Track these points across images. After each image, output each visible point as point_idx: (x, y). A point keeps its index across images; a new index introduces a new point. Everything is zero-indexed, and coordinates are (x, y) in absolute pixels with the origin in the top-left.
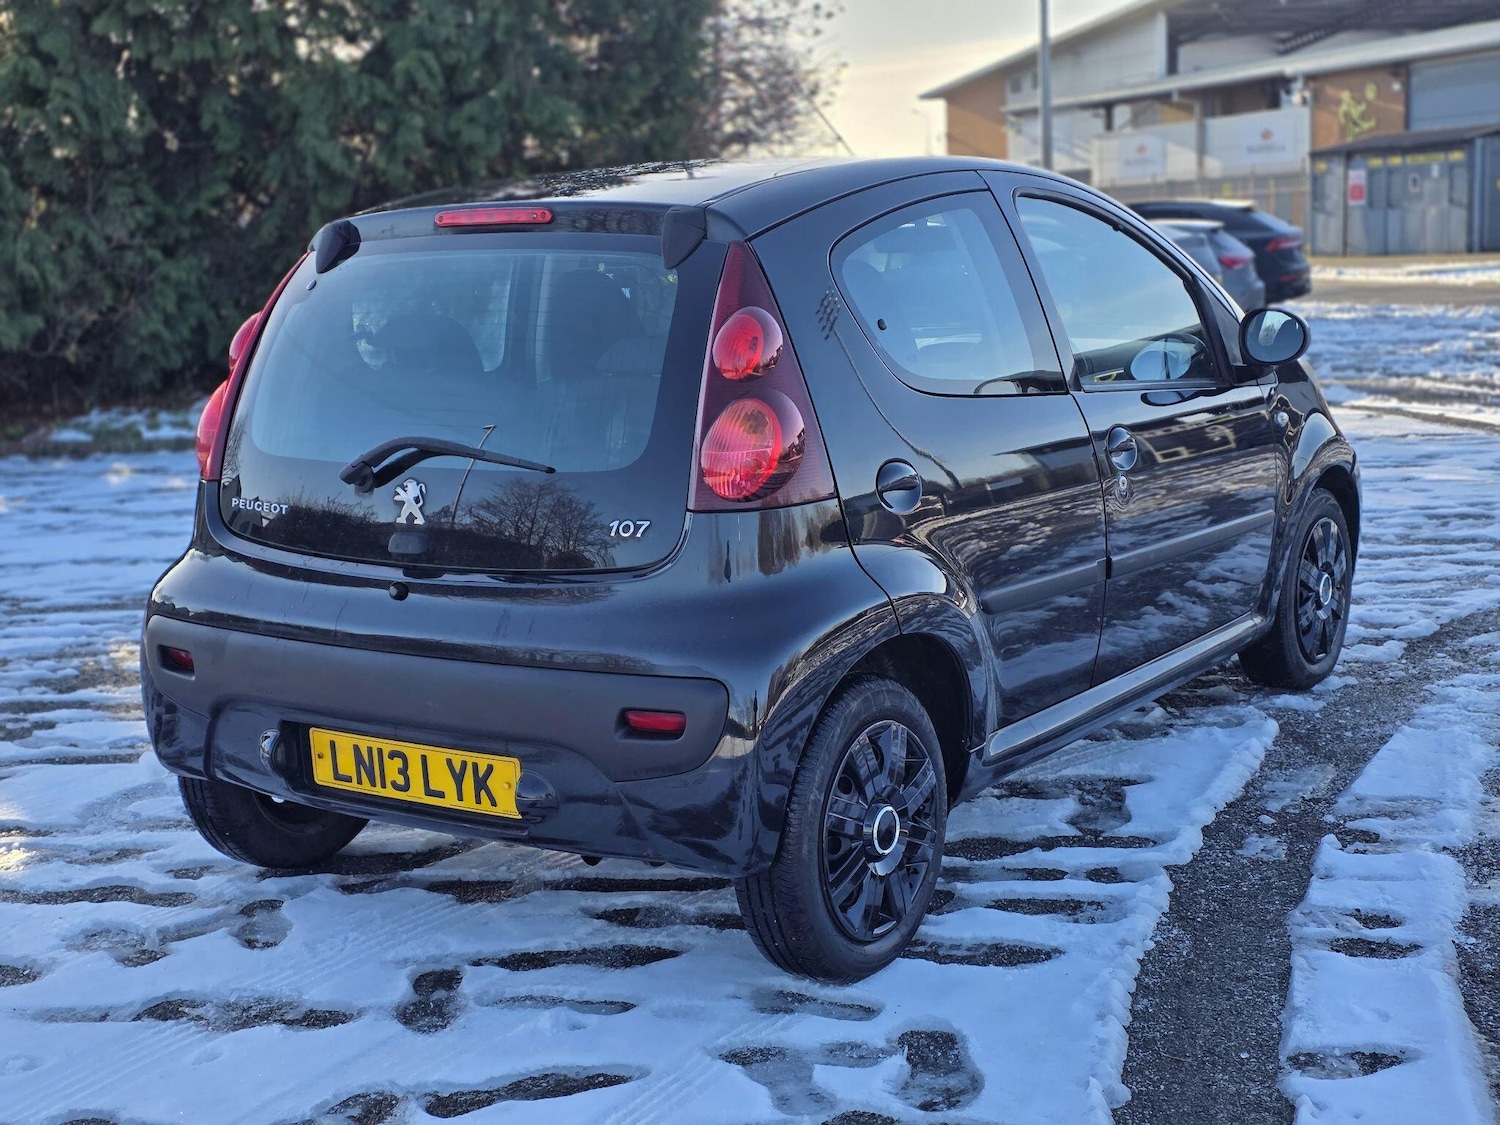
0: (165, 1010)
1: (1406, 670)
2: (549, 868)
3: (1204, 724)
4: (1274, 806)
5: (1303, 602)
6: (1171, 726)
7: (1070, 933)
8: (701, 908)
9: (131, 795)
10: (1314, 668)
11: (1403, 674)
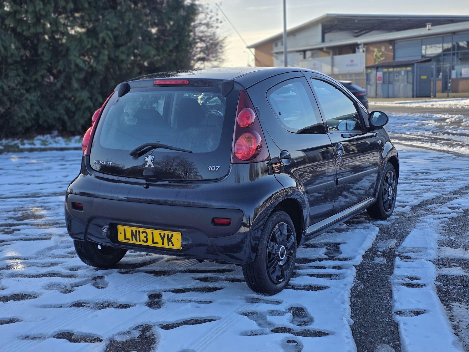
0: (78, 305)
1: (412, 214)
2: (180, 267)
3: (358, 228)
4: (381, 250)
5: (385, 194)
6: (349, 229)
7: (330, 282)
8: (225, 277)
9: (50, 249)
10: (388, 213)
11: (412, 215)
